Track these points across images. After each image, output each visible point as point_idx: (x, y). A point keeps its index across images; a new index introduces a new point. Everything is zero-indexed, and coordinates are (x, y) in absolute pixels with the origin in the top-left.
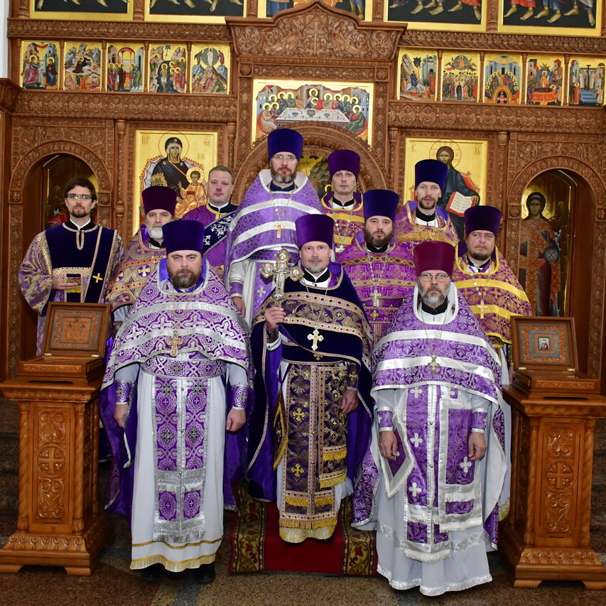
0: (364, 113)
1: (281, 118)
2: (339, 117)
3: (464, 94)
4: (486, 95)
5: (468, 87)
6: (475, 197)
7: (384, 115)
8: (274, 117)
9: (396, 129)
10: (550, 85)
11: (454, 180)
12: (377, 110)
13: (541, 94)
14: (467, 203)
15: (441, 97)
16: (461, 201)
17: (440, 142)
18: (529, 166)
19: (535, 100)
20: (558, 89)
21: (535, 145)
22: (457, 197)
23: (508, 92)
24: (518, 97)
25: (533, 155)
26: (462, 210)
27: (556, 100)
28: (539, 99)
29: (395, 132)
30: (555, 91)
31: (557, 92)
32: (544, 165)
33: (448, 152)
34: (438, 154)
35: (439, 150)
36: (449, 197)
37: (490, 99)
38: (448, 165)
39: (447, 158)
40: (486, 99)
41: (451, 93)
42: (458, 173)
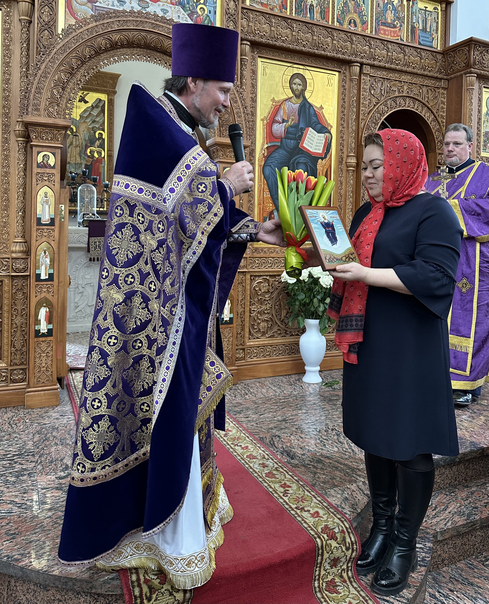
2: (179, 16)
3: (317, 16)
4: (337, 21)
5: (321, 8)
6: (327, 134)
7: (236, 24)
10: (394, 21)
11: (307, 113)
12: (228, 15)
13: (386, 28)
14: (319, 141)
15: (294, 15)
16: (314, 138)
17: (293, 67)
18: (381, 105)
19: (382, 34)
20: (401, 26)
21: (384, 81)
22: (310, 133)
23: (358, 21)
24: (368, 29)
25: (383, 92)
26: (315, 149)
27: (399, 38)
28: (385, 34)
29: (248, 48)
30: (399, 28)
31: (400, 29)
32: (393, 104)
33: (300, 80)
34: (291, 82)
35: (292, 76)
36: (302, 133)
37: (341, 25)
38: (301, 96)
39: (300, 88)
40: (338, 24)
41: (304, 12)
42: (311, 105)
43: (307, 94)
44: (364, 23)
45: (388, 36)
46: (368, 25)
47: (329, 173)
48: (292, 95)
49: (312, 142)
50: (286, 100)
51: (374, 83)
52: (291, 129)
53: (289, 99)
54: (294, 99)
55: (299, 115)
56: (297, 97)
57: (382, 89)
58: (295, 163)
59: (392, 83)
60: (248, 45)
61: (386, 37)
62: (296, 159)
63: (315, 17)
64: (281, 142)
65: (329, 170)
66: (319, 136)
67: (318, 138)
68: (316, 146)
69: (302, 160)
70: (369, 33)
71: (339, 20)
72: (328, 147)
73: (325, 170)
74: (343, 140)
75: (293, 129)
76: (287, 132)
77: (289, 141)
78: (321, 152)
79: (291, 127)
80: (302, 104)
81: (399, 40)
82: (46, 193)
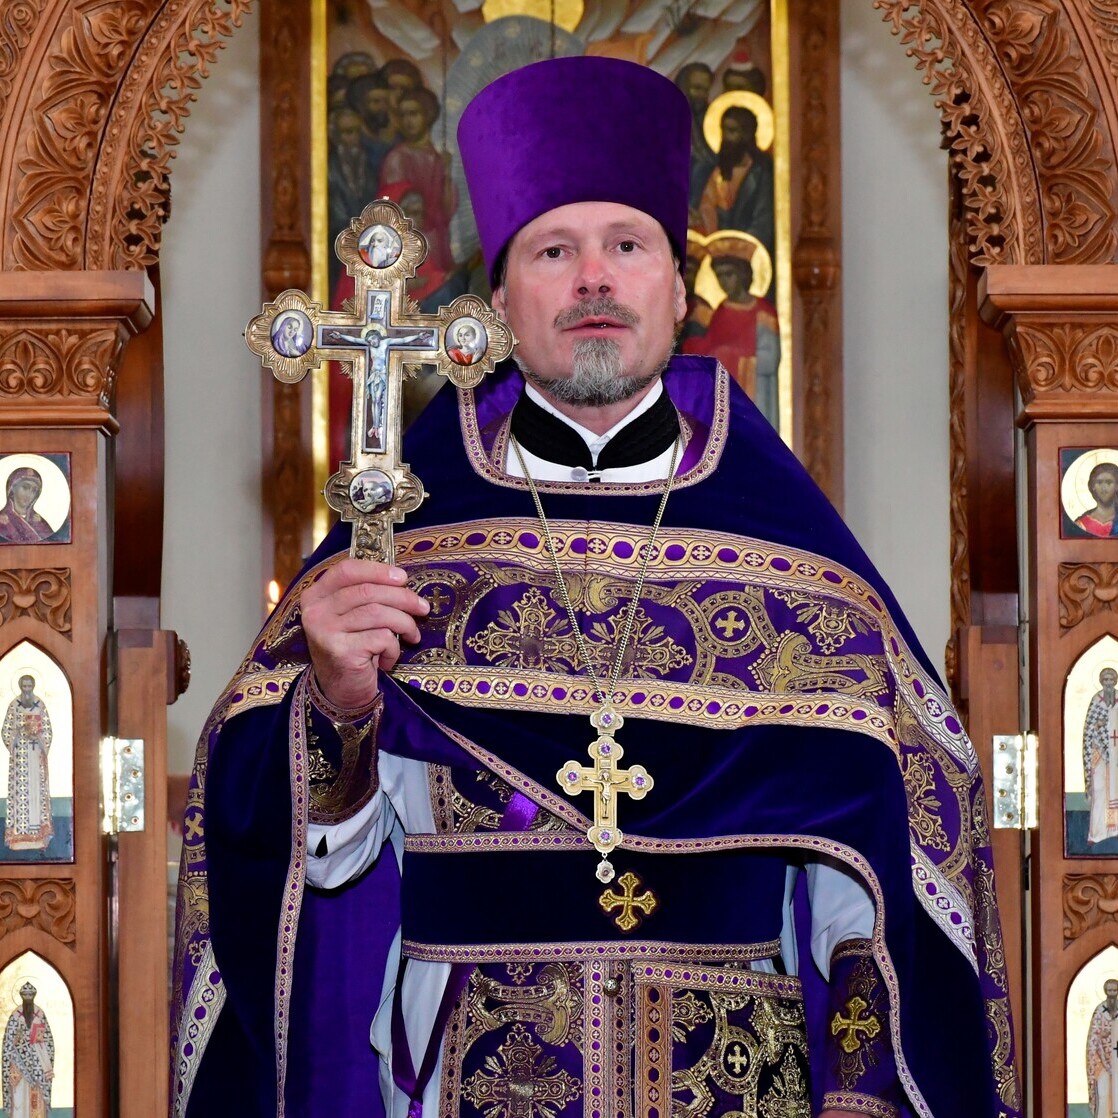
82: (27, 683)
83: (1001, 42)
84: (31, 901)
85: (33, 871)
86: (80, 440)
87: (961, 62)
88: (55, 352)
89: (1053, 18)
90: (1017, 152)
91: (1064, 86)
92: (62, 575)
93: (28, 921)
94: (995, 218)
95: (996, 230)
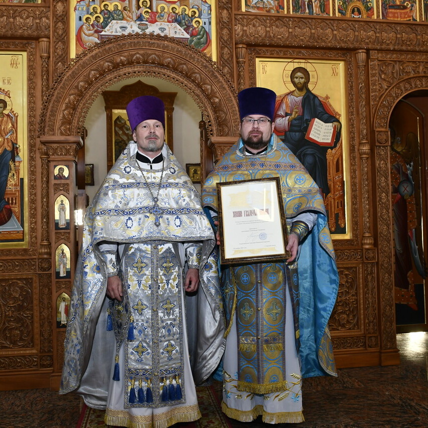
0: (206, 27)
1: (107, 32)
2: (176, 32)
3: (316, 10)
4: (339, 12)
5: (320, 2)
6: (336, 123)
7: (230, 30)
8: (97, 32)
9: (245, 46)
10: (404, 2)
11: (312, 105)
12: (221, 25)
13: (395, 11)
14: (327, 131)
15: (291, 13)
16: (321, 128)
17: (294, 62)
18: (393, 88)
19: (391, 17)
20: (412, 6)
21: (396, 64)
22: (316, 124)
23: (362, 8)
24: (374, 14)
25: (395, 75)
26: (323, 139)
27: (411, 18)
28: (394, 17)
29: (244, 50)
30: (410, 8)
31: (412, 9)
32: (407, 86)
33: (303, 73)
34: (292, 76)
35: (293, 71)
36: (308, 125)
37: (344, 15)
38: (305, 88)
39: (302, 81)
40: (340, 14)
41: (302, 8)
42: (315, 96)
43: (310, 86)
44: (369, 9)
45: (398, 17)
46: (373, 11)
47: (340, 162)
48: (295, 89)
49: (318, 132)
50: (288, 94)
51: (384, 67)
52: (295, 122)
53: (291, 93)
54: (297, 92)
55: (303, 107)
56: (300, 89)
57: (394, 72)
58: (302, 155)
59: (405, 65)
60: (244, 48)
61: (396, 19)
62: (302, 151)
63: (314, 12)
64: (285, 135)
65: (340, 159)
66: (326, 126)
67: (325, 128)
68: (324, 136)
69: (309, 151)
70: (376, 18)
71: (340, 11)
72: (337, 135)
73: (336, 160)
74: (354, 127)
75: (297, 122)
76: (291, 124)
77: (294, 133)
78: (329, 141)
79: (295, 119)
80: (305, 96)
81: (412, 20)
82: (62, 201)
83: (212, 104)
84: (63, 236)
85: (63, 231)
86: (70, 163)
87: (206, 107)
88: (66, 149)
89: (220, 100)
90: (214, 121)
91: (222, 111)
92: (67, 184)
93: (62, 239)
94: (211, 131)
95: (211, 133)
